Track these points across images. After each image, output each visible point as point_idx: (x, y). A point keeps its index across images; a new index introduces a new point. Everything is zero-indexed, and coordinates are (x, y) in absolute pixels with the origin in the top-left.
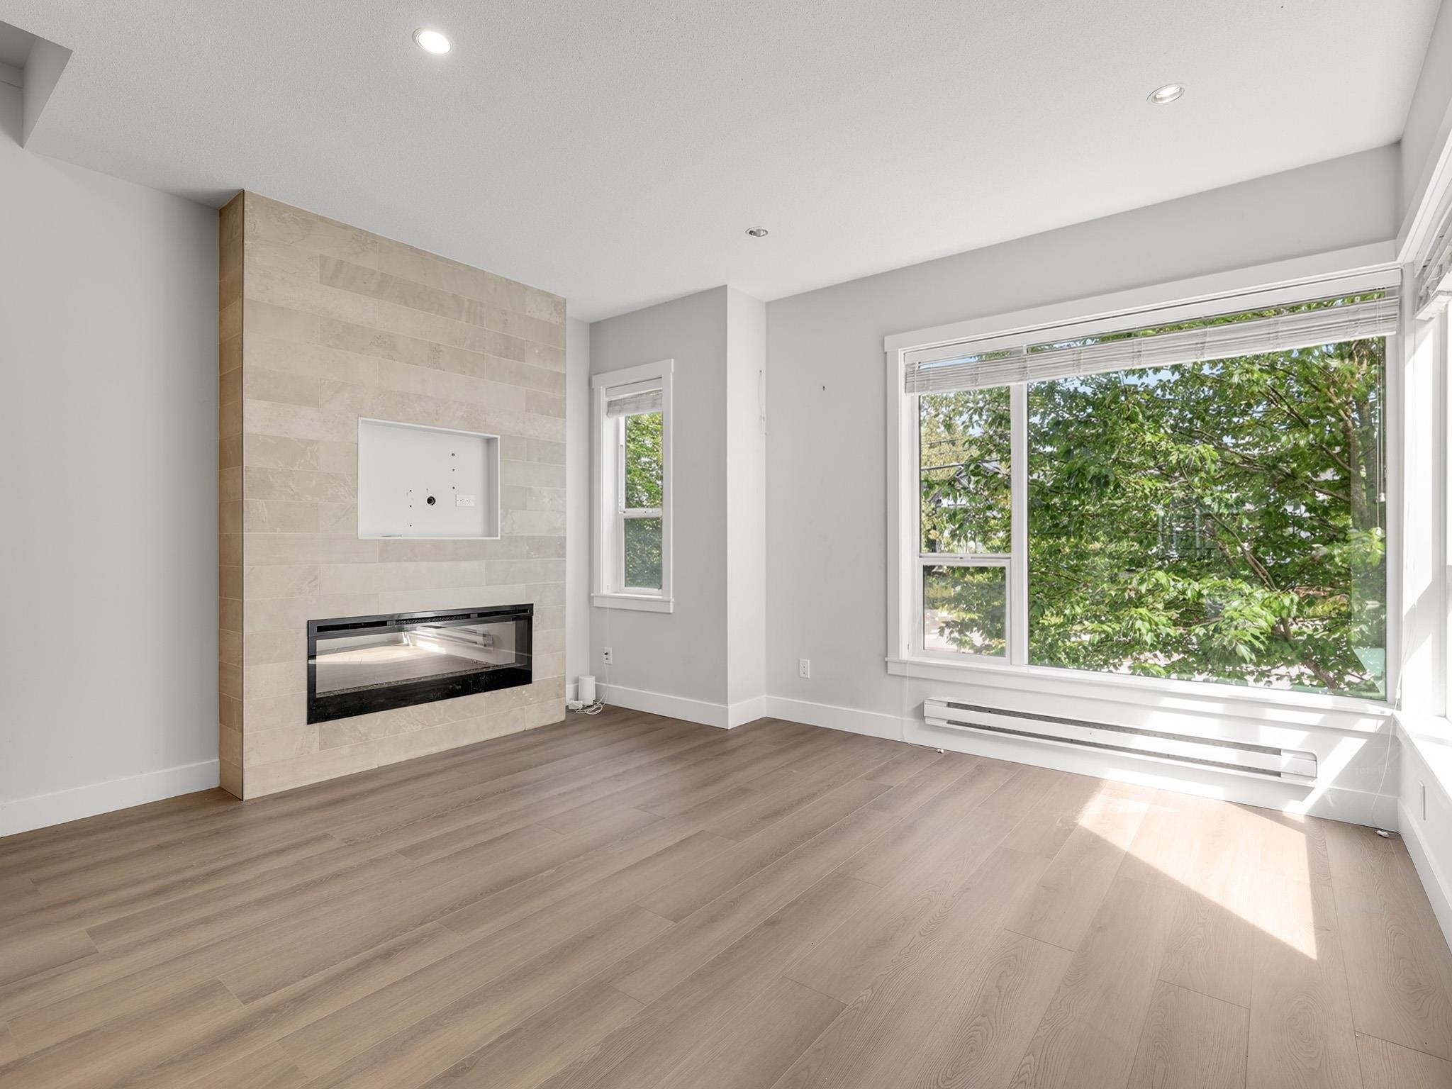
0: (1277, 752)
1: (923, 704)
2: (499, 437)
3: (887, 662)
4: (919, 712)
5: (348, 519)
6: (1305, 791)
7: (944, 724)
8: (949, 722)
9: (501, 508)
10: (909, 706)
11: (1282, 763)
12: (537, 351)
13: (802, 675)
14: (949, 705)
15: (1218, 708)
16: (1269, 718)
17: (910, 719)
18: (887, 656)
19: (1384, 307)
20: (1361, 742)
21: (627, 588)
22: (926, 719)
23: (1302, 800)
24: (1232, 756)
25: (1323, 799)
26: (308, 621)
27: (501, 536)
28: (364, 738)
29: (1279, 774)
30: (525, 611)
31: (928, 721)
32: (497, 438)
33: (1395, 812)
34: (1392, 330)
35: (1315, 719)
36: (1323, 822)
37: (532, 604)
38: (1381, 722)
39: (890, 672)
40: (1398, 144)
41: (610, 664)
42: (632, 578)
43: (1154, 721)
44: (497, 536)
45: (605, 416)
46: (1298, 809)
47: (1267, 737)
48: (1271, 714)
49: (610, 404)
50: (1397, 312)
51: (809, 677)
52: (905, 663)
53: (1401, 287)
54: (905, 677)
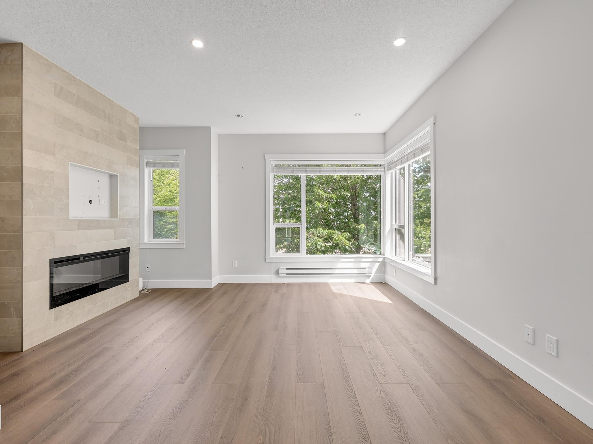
0: (365, 268)
1: (279, 269)
2: (118, 174)
3: (266, 258)
4: (277, 273)
5: (65, 210)
6: (369, 277)
7: (285, 275)
8: (286, 274)
9: (119, 206)
10: (274, 270)
11: (366, 271)
12: (130, 139)
13: (234, 266)
14: (287, 269)
15: (353, 260)
16: (363, 261)
17: (274, 275)
18: (266, 256)
19: (382, 168)
20: (379, 264)
21: (155, 240)
22: (280, 274)
23: (369, 279)
24: (356, 271)
25: (373, 278)
26: (50, 259)
27: (119, 218)
28: (71, 313)
29: (365, 274)
30: (127, 251)
31: (280, 275)
32: (117, 175)
33: (385, 278)
34: (383, 173)
35: (371, 260)
36: (373, 283)
37: (129, 248)
38: (382, 259)
39: (267, 261)
40: (385, 134)
41: (150, 272)
42: (157, 235)
43: (339, 265)
44: (118, 218)
45: (145, 168)
46: (368, 281)
47: (363, 265)
48: (363, 260)
49: (147, 163)
50: (384, 170)
51: (237, 266)
52: (272, 258)
53: (384, 165)
54: (272, 262)
